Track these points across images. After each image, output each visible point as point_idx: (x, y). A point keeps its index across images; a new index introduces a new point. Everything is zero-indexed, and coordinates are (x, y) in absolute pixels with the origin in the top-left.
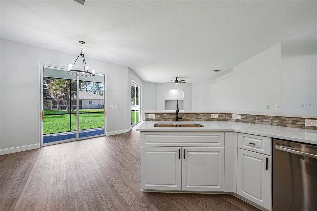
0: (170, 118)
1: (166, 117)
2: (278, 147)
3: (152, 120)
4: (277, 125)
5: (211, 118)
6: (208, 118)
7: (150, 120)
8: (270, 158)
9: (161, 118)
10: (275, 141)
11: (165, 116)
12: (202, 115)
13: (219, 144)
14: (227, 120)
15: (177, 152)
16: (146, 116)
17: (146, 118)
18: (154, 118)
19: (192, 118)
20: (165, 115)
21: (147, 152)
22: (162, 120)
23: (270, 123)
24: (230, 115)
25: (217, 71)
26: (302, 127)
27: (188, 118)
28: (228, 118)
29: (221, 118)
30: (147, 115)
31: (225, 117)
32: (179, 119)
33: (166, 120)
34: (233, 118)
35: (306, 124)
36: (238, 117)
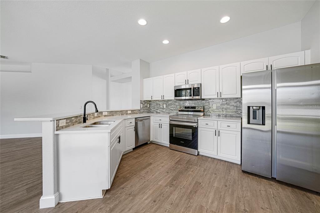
3: (63, 127)
6: (93, 117)
7: (60, 129)
8: (135, 126)
10: (135, 119)
11: (73, 120)
16: (57, 124)
17: (57, 127)
20: (73, 118)
22: (71, 125)
29: (98, 116)
32: (87, 120)
33: (73, 124)
34: (103, 114)
35: (128, 113)
36: (106, 113)
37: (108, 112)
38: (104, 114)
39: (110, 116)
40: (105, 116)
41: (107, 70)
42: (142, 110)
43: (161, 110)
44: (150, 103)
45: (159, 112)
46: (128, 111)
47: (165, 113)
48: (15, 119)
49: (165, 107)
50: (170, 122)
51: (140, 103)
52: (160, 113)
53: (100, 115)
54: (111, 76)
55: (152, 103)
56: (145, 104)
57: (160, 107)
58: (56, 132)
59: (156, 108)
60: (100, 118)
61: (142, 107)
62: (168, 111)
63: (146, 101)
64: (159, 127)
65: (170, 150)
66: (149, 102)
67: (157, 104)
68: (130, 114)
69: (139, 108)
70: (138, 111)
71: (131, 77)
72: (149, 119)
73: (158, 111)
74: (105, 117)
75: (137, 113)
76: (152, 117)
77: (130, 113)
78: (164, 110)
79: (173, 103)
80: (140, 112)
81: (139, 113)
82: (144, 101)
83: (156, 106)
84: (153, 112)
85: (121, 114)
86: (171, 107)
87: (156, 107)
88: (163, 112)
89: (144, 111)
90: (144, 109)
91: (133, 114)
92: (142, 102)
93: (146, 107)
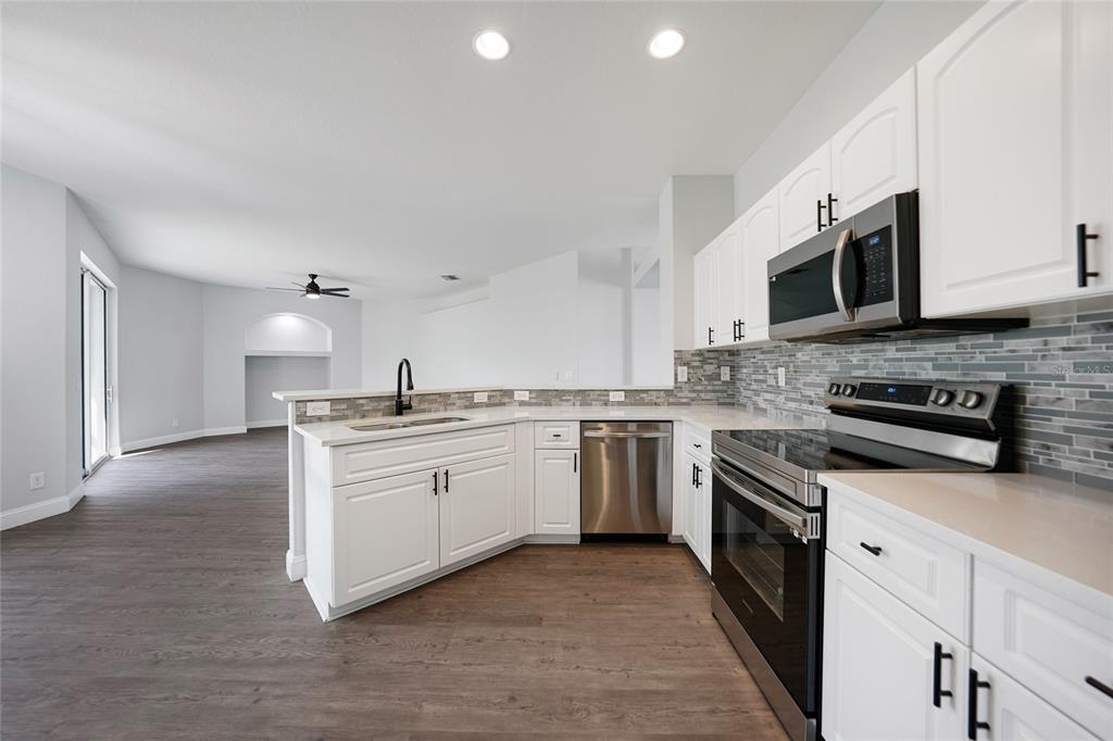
0: (375, 410)
1: (365, 408)
2: (587, 434)
3: (320, 419)
4: (581, 405)
5: (475, 401)
6: (467, 404)
7: (310, 422)
8: (578, 452)
9: (349, 412)
10: (585, 424)
11: (362, 405)
12: (457, 395)
13: (506, 448)
14: (504, 404)
15: (429, 483)
16: (297, 409)
17: (298, 416)
18: (328, 413)
19: (434, 406)
20: (361, 401)
21: (353, 500)
22: (354, 417)
23: (571, 403)
24: (509, 393)
25: (452, 278)
26: (606, 404)
27: (425, 406)
28: (506, 400)
29: (493, 401)
30: (300, 404)
31: (501, 397)
32: (406, 408)
33: (363, 417)
34: (516, 398)
35: (611, 399)
36: (524, 396)
37: (531, 391)
38: (518, 396)
39: (540, 404)
40: (522, 403)
41: (626, 252)
42: (686, 394)
43: (769, 396)
44: (734, 359)
45: (764, 406)
46: (611, 393)
47: (785, 412)
49: (782, 383)
51: (672, 361)
52: (765, 410)
55: (741, 360)
56: (706, 367)
57: (764, 381)
59: (754, 387)
61: (683, 377)
62: (793, 405)
63: (712, 355)
64: (694, 481)
66: (728, 358)
67: (757, 368)
68: (619, 403)
69: (669, 384)
70: (662, 393)
73: (761, 402)
74: (523, 408)
75: (656, 404)
77: (623, 399)
79: (814, 362)
80: (671, 400)
81: (669, 404)
82: (700, 353)
83: (754, 377)
85: (578, 403)
86: (805, 384)
87: (756, 381)
88: (777, 406)
89: (694, 395)
90: (700, 388)
91: (632, 404)
92: (688, 357)
93: (710, 378)
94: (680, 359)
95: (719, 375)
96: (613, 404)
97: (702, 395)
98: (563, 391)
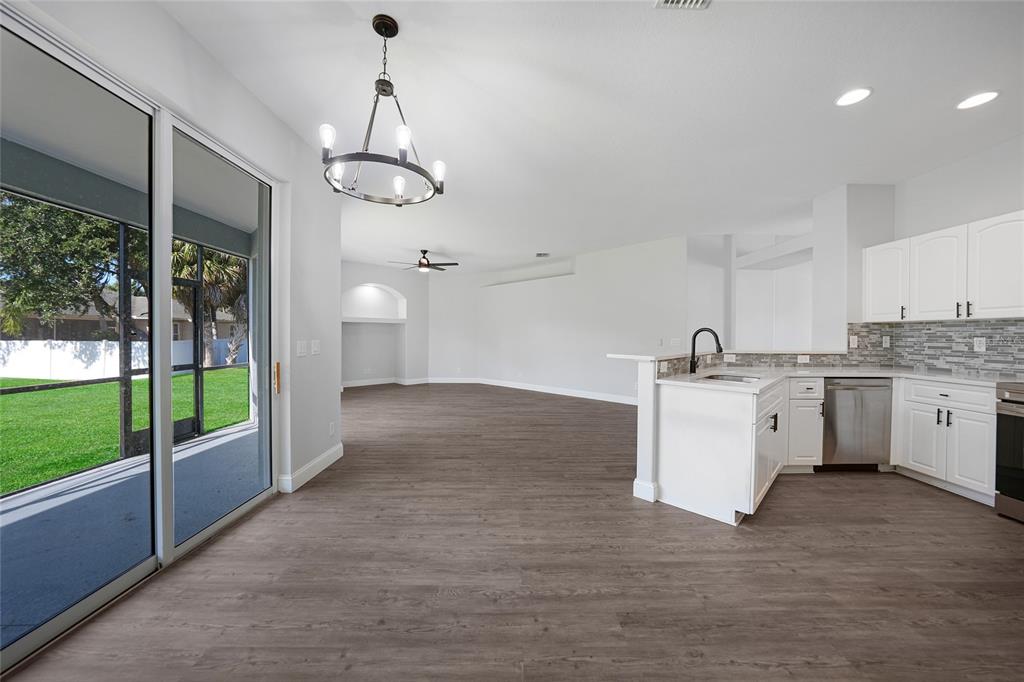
4: (776, 366)
11: (675, 365)
20: (675, 361)
26: (795, 365)
35: (799, 361)
36: (732, 358)
37: (737, 355)
38: (726, 359)
39: (745, 366)
40: (730, 364)
41: (728, 238)
42: (856, 357)
43: (956, 359)
44: (896, 331)
45: (947, 367)
46: (799, 357)
47: (982, 372)
48: (609, 356)
49: (980, 348)
50: (998, 408)
51: (846, 332)
53: (718, 362)
54: (739, 255)
55: (906, 332)
56: (871, 336)
57: (949, 348)
58: (658, 381)
59: (927, 351)
60: (718, 367)
61: (854, 345)
62: (999, 366)
63: (876, 327)
64: (939, 422)
65: (997, 517)
66: (888, 329)
67: (931, 338)
68: (805, 365)
69: (844, 350)
70: (838, 357)
71: (811, 249)
72: (890, 388)
73: (940, 364)
74: (732, 367)
75: (833, 365)
76: (902, 381)
77: (808, 361)
78: (977, 362)
80: (845, 362)
81: (843, 365)
82: (867, 325)
83: (926, 344)
84: (910, 368)
85: (773, 365)
87: (929, 347)
88: (968, 368)
89: (862, 359)
90: (866, 353)
91: (816, 366)
92: (859, 329)
93: (873, 345)
94: (852, 330)
95: (882, 343)
96: (800, 365)
97: (868, 359)
98: (762, 354)
